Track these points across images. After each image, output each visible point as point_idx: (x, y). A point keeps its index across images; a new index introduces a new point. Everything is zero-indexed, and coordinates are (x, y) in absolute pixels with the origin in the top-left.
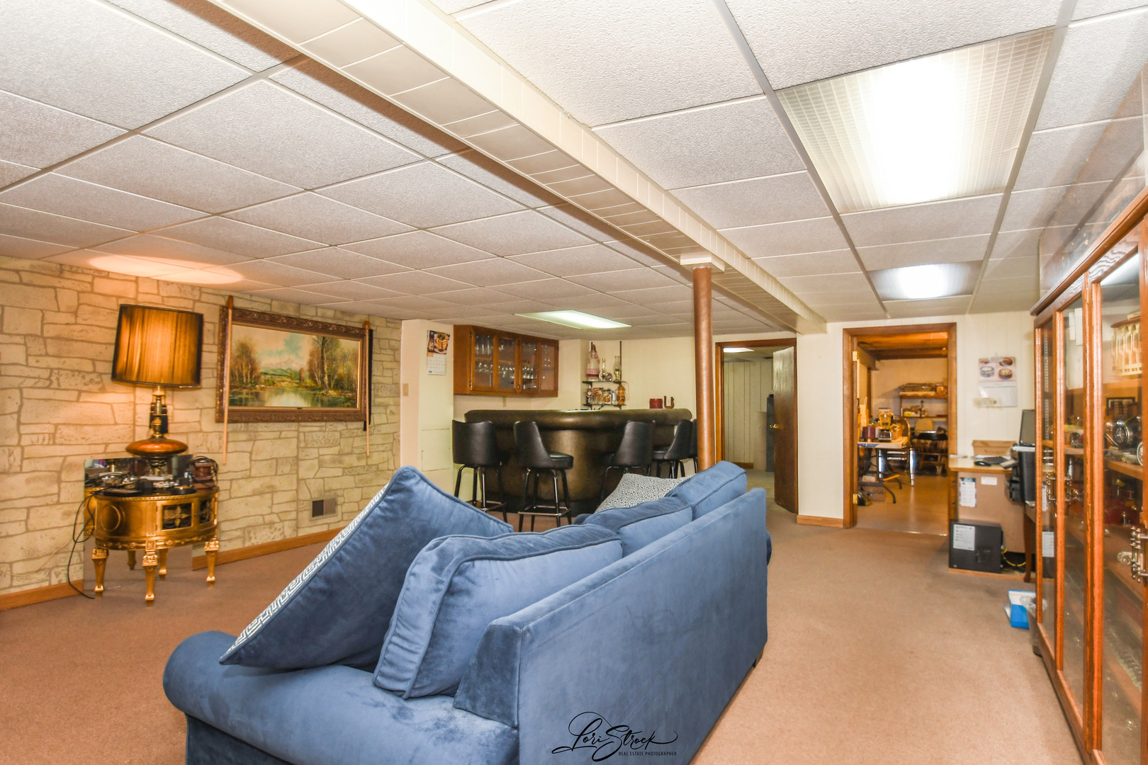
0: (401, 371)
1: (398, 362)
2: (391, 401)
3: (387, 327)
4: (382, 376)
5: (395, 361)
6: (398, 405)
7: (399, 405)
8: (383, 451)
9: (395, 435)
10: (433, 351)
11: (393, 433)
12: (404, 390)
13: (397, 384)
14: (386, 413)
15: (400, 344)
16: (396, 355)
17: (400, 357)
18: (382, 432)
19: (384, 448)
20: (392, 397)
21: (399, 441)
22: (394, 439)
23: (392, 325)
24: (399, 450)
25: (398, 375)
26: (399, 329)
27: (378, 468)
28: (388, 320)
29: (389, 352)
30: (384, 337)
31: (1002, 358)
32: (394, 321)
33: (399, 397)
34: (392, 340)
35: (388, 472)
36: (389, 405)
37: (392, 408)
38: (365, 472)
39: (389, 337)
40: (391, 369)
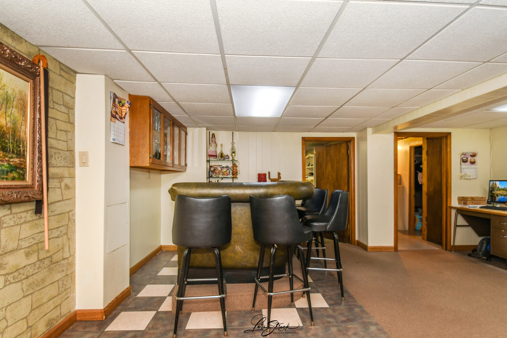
0: (76, 136)
1: (72, 124)
2: (66, 172)
3: (60, 75)
4: (56, 139)
5: (69, 122)
6: (72, 177)
7: (74, 177)
8: (58, 237)
9: (70, 213)
10: (116, 118)
11: (68, 212)
12: (81, 159)
13: (71, 151)
14: (61, 188)
15: (74, 103)
16: (70, 114)
17: (74, 118)
18: (57, 213)
19: (59, 233)
20: (67, 167)
21: (74, 220)
22: (69, 219)
23: (66, 76)
24: (74, 232)
25: (73, 140)
26: (73, 83)
27: (51, 261)
28: (63, 67)
29: (63, 109)
30: (57, 87)
31: (471, 153)
32: (69, 71)
33: (74, 167)
34: (66, 94)
35: (63, 262)
36: (64, 177)
37: (67, 181)
38: (36, 271)
39: (62, 89)
40: (65, 131)
